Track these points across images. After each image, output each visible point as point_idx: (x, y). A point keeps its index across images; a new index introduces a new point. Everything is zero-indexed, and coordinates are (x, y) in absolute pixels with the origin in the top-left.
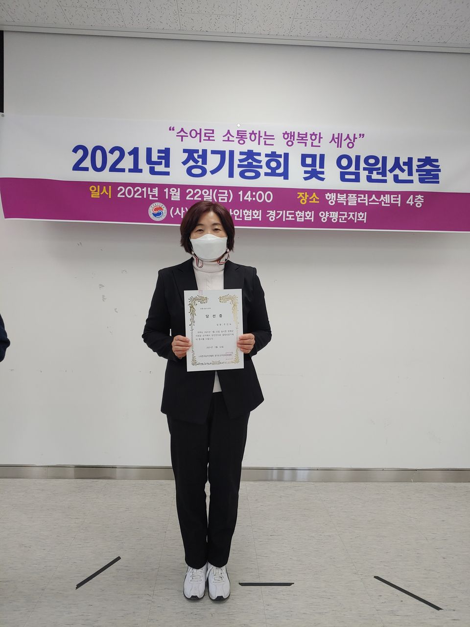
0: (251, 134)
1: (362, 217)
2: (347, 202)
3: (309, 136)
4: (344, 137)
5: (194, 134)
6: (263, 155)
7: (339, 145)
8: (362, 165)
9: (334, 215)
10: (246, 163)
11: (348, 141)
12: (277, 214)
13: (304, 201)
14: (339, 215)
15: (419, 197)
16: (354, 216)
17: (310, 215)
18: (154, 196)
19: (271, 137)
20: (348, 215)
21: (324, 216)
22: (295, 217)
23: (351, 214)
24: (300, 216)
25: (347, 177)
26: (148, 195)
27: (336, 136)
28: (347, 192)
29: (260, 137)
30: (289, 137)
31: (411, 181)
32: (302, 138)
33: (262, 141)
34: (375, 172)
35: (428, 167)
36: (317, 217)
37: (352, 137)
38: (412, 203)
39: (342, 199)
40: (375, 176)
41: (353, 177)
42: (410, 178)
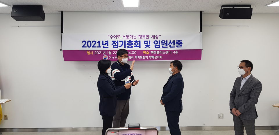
0: (130, 36)
1: (161, 57)
2: (157, 53)
3: (146, 36)
4: (155, 36)
5: (115, 37)
6: (133, 41)
7: (154, 38)
8: (161, 43)
9: (153, 57)
10: (129, 44)
11: (156, 37)
12: (138, 57)
13: (145, 53)
14: (155, 57)
15: (177, 51)
16: (159, 57)
17: (147, 57)
18: (104, 54)
19: (136, 37)
20: (157, 57)
21: (150, 57)
22: (143, 58)
23: (158, 56)
24: (144, 57)
25: (157, 46)
26: (103, 53)
27: (153, 36)
28: (157, 51)
29: (132, 37)
30: (140, 36)
31: (174, 47)
32: (144, 37)
33: (133, 38)
34: (164, 45)
35: (179, 43)
36: (149, 58)
37: (157, 36)
38: (174, 53)
39: (155, 52)
40: (164, 46)
41: (158, 46)
42: (174, 46)
